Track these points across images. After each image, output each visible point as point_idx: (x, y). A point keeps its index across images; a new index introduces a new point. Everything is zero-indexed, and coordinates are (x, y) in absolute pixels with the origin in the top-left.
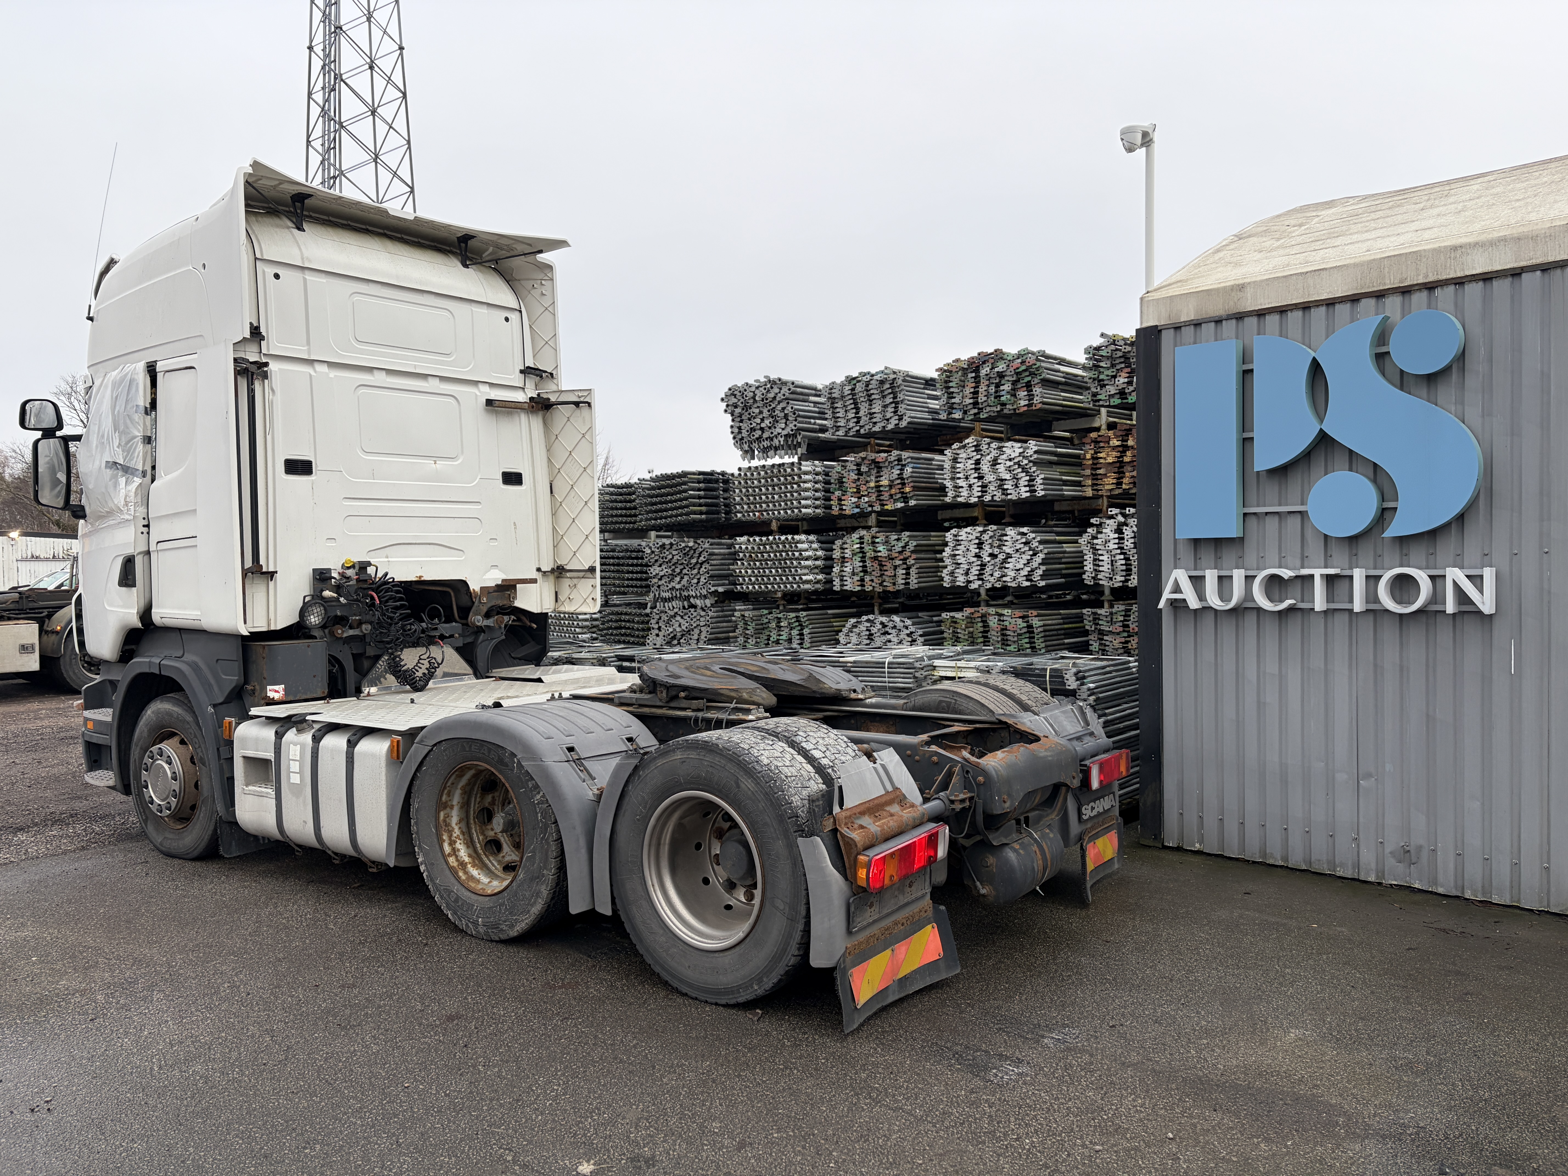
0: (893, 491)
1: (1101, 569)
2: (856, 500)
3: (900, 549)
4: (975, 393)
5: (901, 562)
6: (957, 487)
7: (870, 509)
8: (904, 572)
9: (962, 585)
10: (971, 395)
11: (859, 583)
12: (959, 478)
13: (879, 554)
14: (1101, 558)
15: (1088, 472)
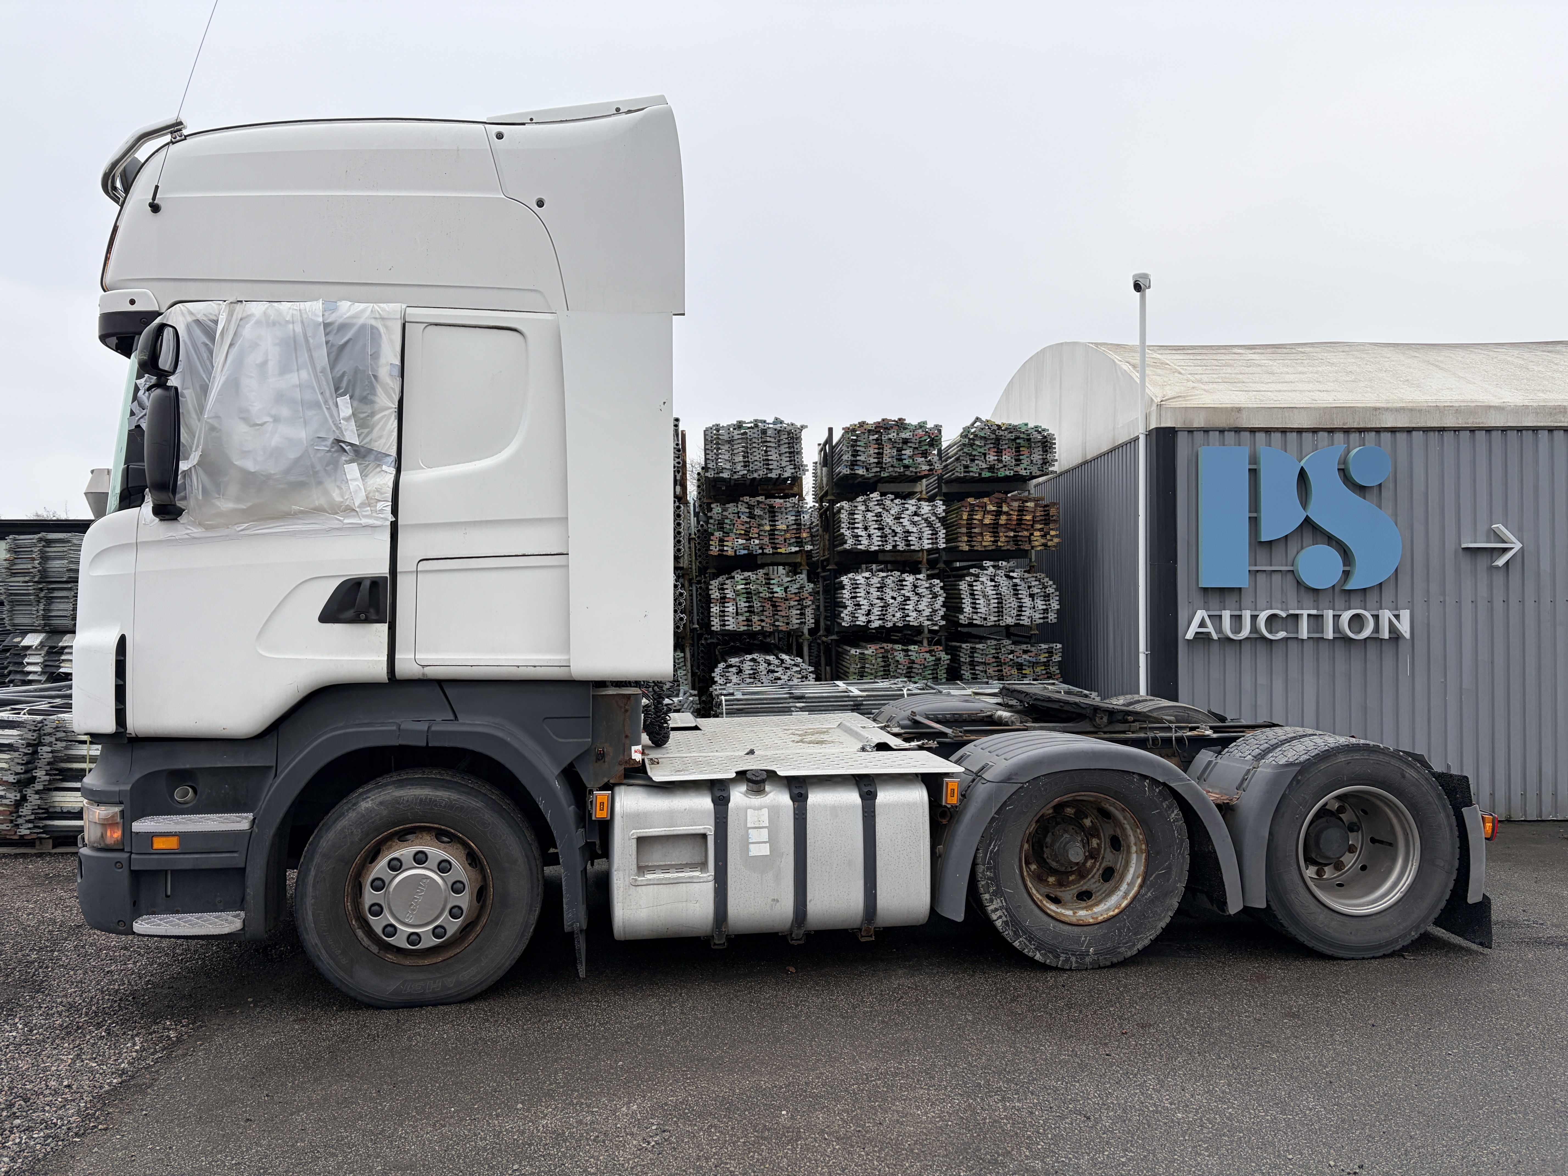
0: (788, 536)
1: (979, 610)
2: (744, 541)
3: (797, 591)
4: (880, 455)
5: (796, 603)
6: (857, 536)
7: (760, 551)
8: (798, 612)
9: (862, 624)
10: (876, 456)
11: (745, 623)
12: (858, 528)
13: (775, 595)
14: (978, 602)
15: (964, 530)
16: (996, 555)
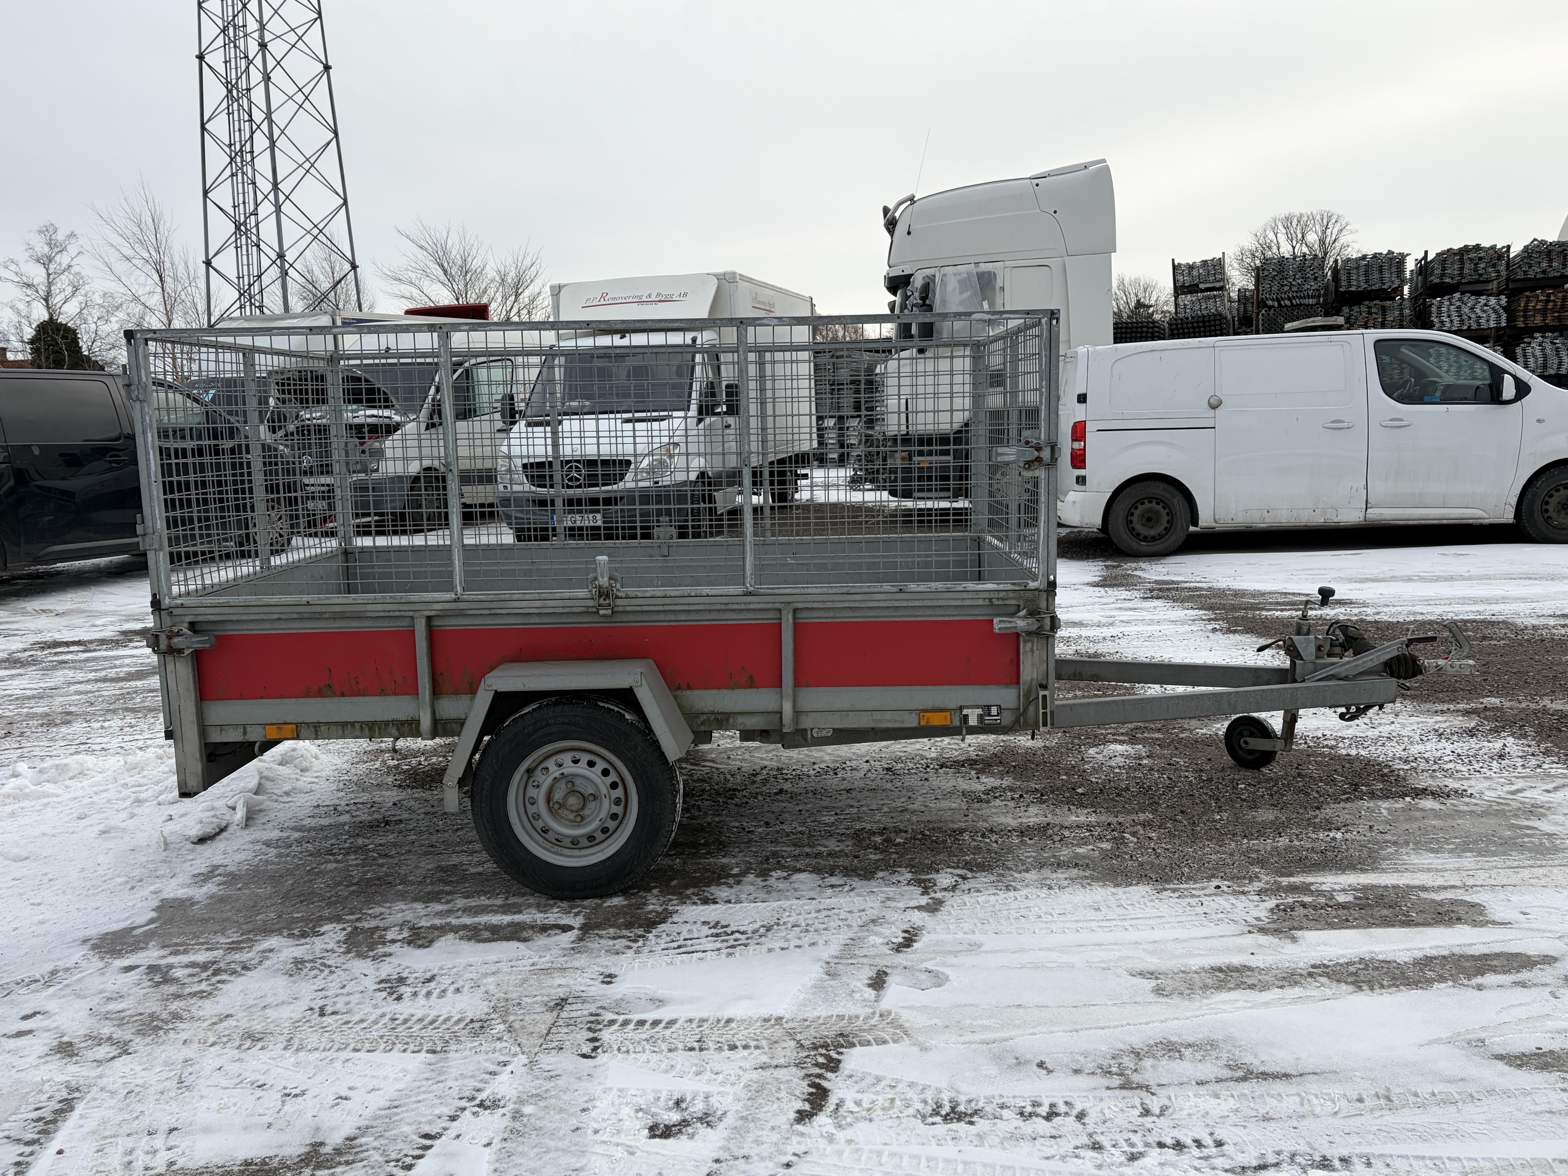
6: (1442, 322)
10: (1458, 269)
12: (1443, 316)
14: (1528, 360)
15: (1521, 314)
16: (1543, 329)
